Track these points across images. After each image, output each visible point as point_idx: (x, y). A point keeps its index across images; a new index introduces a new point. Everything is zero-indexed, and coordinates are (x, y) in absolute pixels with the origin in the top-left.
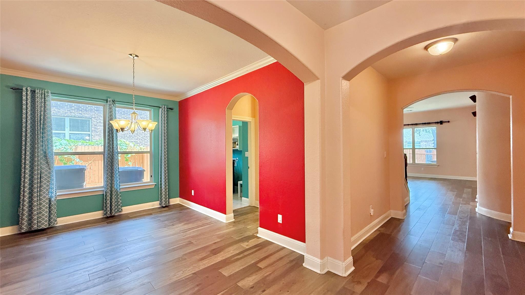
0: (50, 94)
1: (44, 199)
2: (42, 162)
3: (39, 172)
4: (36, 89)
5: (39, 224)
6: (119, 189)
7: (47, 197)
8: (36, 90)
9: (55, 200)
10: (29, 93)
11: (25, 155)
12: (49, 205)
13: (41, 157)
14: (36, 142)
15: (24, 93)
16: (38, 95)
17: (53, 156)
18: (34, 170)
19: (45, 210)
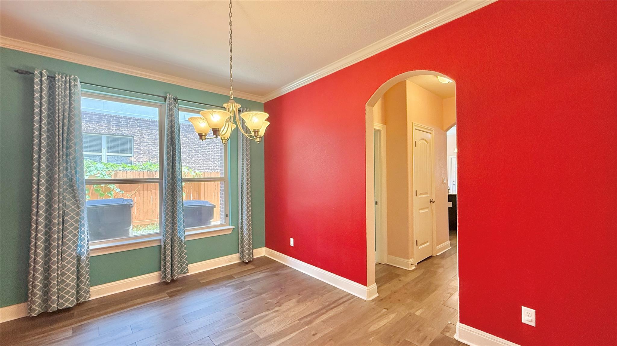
0: (78, 83)
1: (69, 259)
2: (66, 196)
3: (61, 212)
4: (57, 73)
5: (61, 301)
6: (183, 236)
7: (74, 254)
8: (56, 75)
9: (87, 258)
10: (45, 79)
11: (38, 185)
12: (77, 268)
13: (65, 187)
14: (56, 163)
15: (37, 80)
16: (59, 84)
17: (84, 186)
18: (53, 210)
19: (71, 276)
